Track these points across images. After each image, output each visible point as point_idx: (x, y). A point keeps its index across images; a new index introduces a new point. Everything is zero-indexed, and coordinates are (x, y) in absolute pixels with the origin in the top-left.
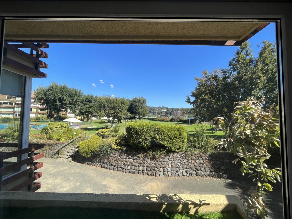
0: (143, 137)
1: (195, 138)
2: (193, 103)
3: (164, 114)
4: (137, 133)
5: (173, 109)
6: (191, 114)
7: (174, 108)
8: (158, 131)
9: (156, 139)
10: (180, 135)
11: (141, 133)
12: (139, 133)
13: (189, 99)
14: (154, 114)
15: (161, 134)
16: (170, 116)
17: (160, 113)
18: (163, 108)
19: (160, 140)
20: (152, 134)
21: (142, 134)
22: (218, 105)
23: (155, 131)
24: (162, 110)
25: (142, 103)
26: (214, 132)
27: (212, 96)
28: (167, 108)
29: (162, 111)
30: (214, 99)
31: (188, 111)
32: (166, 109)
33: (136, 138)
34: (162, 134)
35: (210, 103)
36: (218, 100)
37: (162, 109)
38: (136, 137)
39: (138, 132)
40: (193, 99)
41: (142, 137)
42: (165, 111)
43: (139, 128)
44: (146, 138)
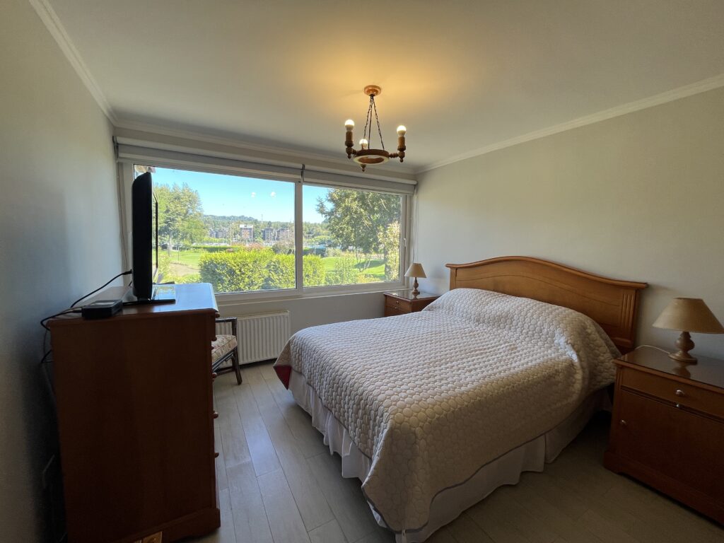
0: (247, 280)
1: (338, 276)
2: (331, 213)
3: (246, 235)
4: (232, 272)
5: (270, 223)
6: (313, 237)
7: (272, 221)
8: (276, 266)
9: (273, 281)
10: (314, 272)
11: (240, 271)
12: (238, 272)
13: (323, 205)
14: (217, 236)
15: (282, 271)
16: (262, 240)
17: (235, 234)
18: (242, 219)
19: (280, 283)
20: (265, 273)
21: (243, 274)
22: (370, 220)
23: (268, 266)
24: (242, 226)
25: (185, 206)
26: (362, 269)
27: (363, 203)
28: (256, 222)
29: (241, 229)
30: (365, 210)
31: (308, 231)
32: (252, 223)
33: (231, 283)
34: (284, 272)
35: (361, 216)
36: (372, 212)
37: (239, 223)
38: (229, 281)
39: (234, 272)
40: (329, 206)
41: (243, 279)
42: (250, 229)
43: (235, 263)
44: (252, 282)
